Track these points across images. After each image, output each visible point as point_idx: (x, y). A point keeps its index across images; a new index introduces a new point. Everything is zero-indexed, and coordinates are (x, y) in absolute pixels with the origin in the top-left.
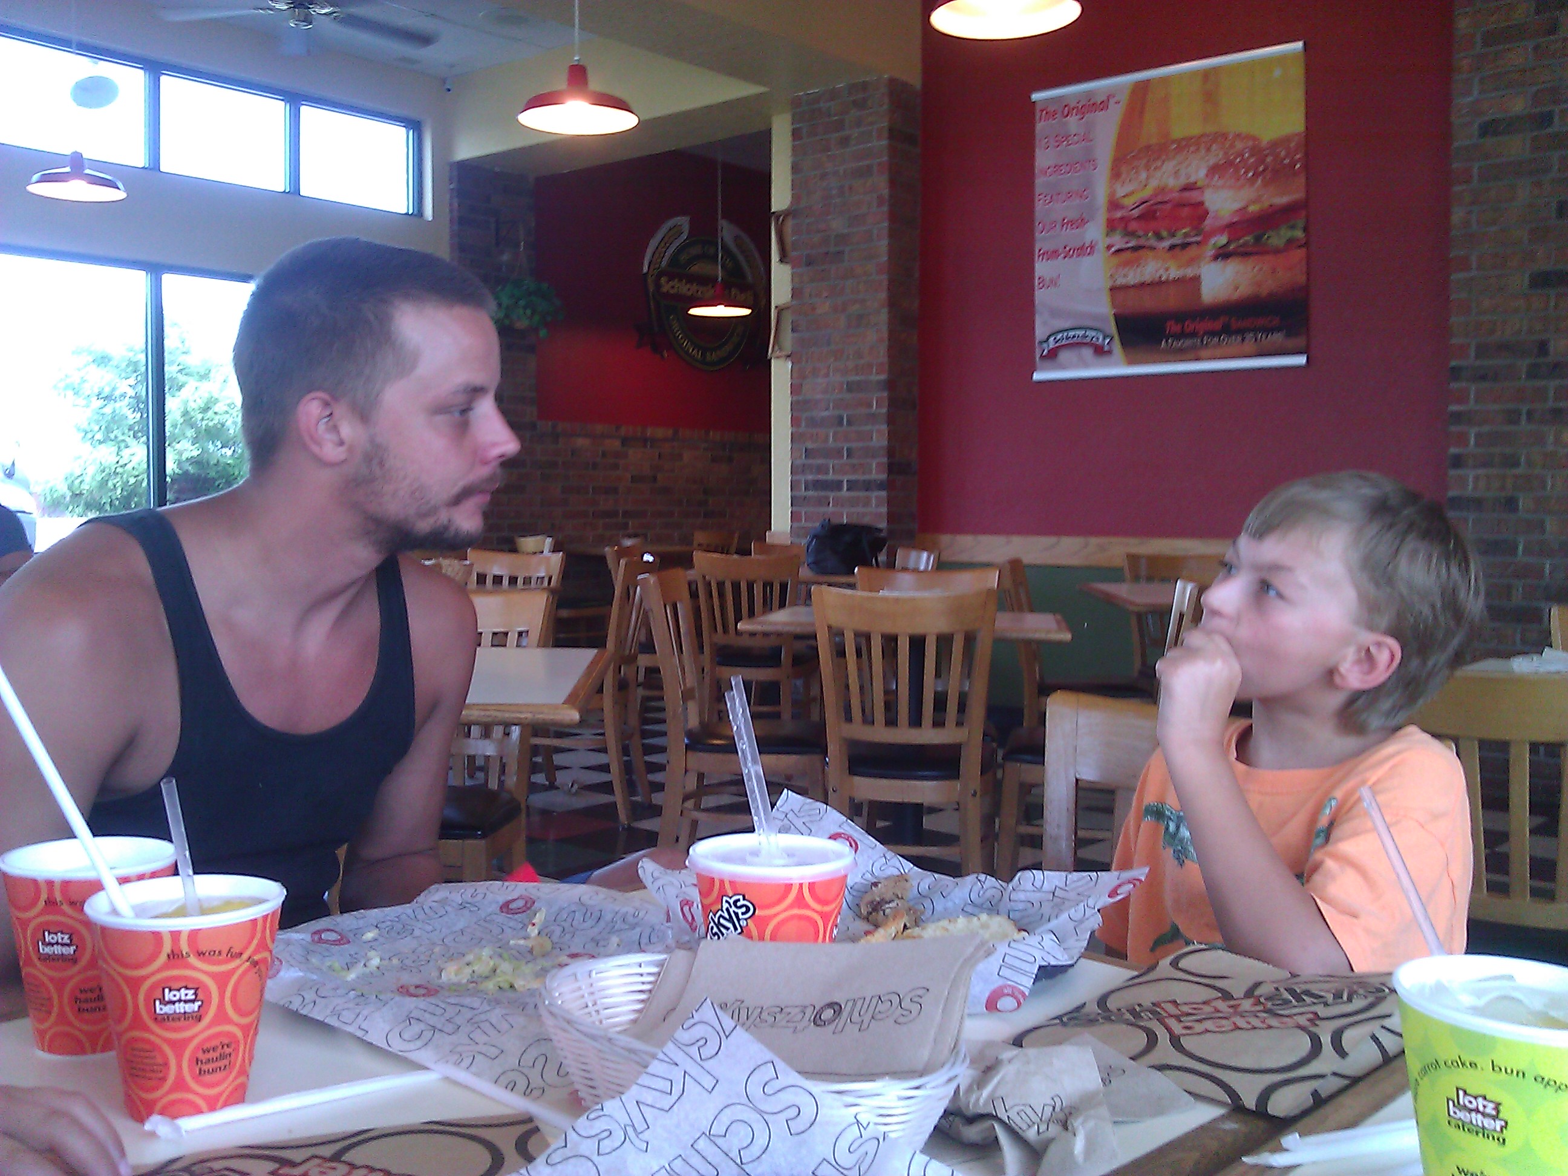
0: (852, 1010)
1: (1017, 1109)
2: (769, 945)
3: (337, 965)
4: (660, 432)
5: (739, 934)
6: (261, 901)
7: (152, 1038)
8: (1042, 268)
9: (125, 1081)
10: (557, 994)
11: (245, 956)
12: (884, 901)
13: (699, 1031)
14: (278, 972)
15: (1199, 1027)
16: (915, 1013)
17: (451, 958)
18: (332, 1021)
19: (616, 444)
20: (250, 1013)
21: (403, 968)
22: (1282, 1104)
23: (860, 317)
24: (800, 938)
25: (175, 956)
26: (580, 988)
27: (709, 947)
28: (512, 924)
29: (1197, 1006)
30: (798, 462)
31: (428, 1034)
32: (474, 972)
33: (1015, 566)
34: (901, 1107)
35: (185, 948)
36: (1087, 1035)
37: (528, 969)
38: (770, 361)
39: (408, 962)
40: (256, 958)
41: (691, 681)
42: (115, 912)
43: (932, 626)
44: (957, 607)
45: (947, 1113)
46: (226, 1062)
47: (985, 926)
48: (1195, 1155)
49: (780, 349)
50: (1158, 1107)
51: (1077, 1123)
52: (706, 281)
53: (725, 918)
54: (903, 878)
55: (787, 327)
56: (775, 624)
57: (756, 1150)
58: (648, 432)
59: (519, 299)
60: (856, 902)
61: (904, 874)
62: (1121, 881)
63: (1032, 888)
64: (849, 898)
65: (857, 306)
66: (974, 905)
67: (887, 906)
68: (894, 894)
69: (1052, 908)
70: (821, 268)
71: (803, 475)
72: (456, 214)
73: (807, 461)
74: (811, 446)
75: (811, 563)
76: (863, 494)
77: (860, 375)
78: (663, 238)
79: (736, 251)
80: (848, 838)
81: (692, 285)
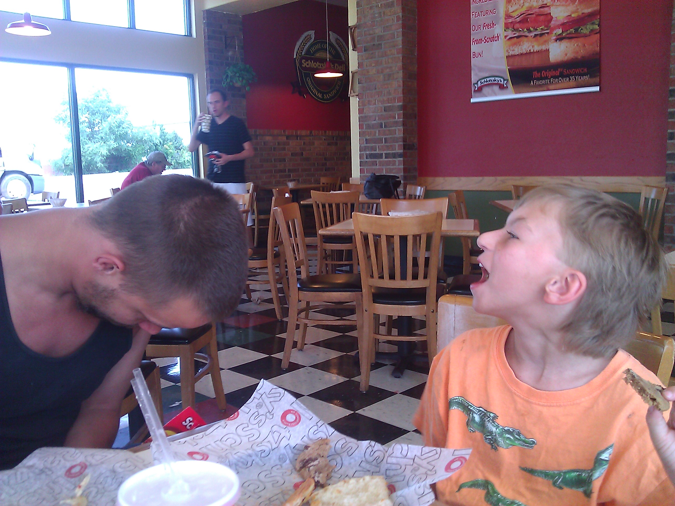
4: (304, 133)
8: (474, 48)
12: (310, 460)
19: (285, 138)
23: (389, 75)
30: (362, 145)
38: (350, 97)
41: (302, 256)
43: (410, 231)
47: (366, 488)
49: (354, 92)
52: (322, 61)
54: (324, 442)
55: (356, 81)
56: (337, 230)
58: (299, 133)
59: (236, 73)
60: (296, 458)
61: (328, 436)
62: (454, 457)
63: (400, 456)
64: (291, 455)
65: (388, 70)
66: (367, 462)
67: (312, 464)
68: (318, 454)
69: (412, 471)
70: (371, 52)
71: (365, 151)
72: (207, 34)
73: (367, 145)
74: (368, 138)
75: (366, 193)
76: (392, 160)
77: (390, 103)
78: (303, 41)
79: (337, 46)
80: (295, 413)
81: (317, 63)
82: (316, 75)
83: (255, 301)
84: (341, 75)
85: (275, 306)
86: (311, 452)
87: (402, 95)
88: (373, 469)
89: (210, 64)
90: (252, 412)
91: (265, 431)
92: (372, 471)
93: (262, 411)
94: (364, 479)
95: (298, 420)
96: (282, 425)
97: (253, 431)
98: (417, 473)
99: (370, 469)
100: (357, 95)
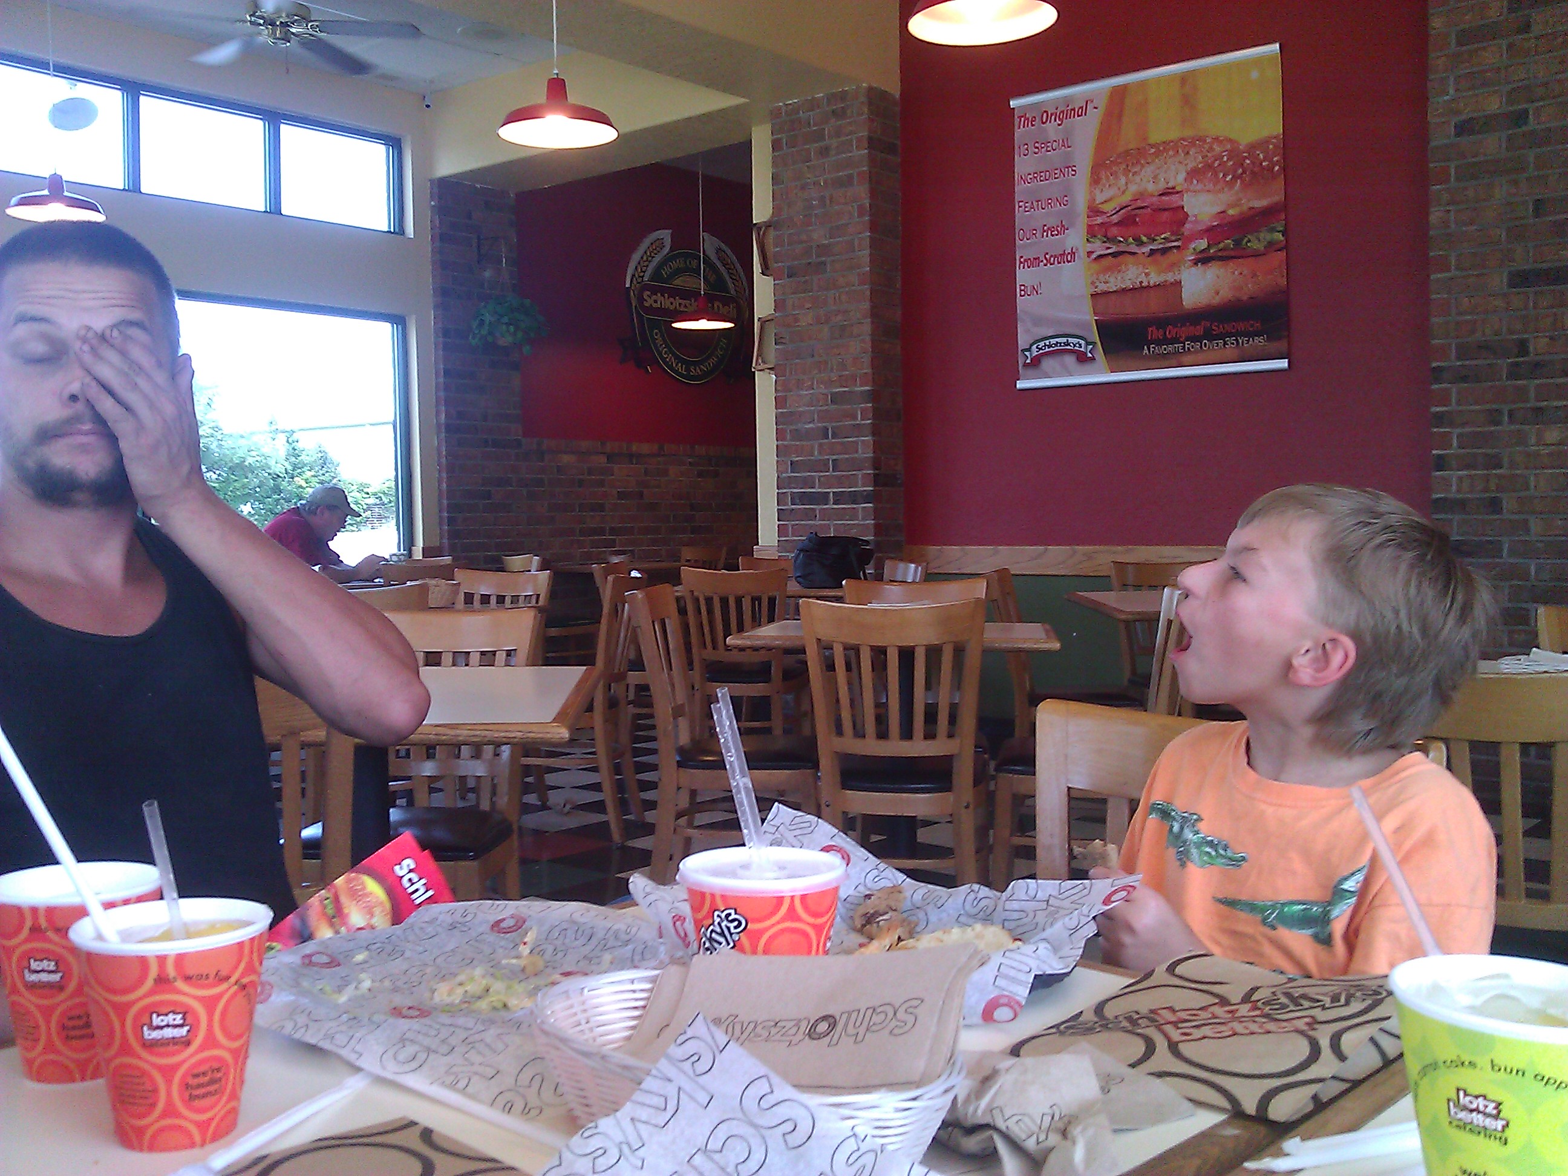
0: (846, 1025)
1: (1015, 1118)
2: (761, 960)
3: (328, 989)
4: (645, 448)
5: (732, 948)
6: (248, 924)
7: (141, 1064)
8: (1023, 276)
9: (114, 1107)
10: (549, 1012)
11: (233, 980)
12: (877, 914)
13: (691, 1047)
14: (270, 996)
15: (1197, 1033)
16: (910, 1025)
17: (443, 978)
18: (326, 1045)
19: (603, 459)
20: (241, 1036)
21: (395, 990)
22: (1282, 1109)
23: (843, 328)
24: (794, 950)
25: (162, 981)
26: (571, 1007)
27: (702, 961)
28: (503, 943)
29: (1194, 1012)
30: (783, 475)
31: (422, 1056)
32: (466, 991)
33: (1003, 575)
34: (899, 1119)
35: (171, 971)
36: (1084, 1043)
37: (520, 988)
38: (754, 372)
39: (400, 984)
40: (245, 981)
41: (681, 697)
42: (100, 937)
43: (921, 637)
44: (945, 618)
45: (945, 1124)
46: (216, 1086)
47: (979, 936)
48: (1196, 1162)
49: (764, 362)
50: (1159, 1115)
51: (1076, 1131)
52: (688, 294)
53: (717, 933)
54: (896, 890)
55: (770, 339)
56: (764, 637)
57: (753, 1165)
58: (635, 448)
59: (502, 316)
60: (850, 915)
61: (900, 883)
62: (1113, 888)
63: (1026, 898)
64: (843, 910)
65: (840, 317)
66: (969, 914)
67: (880, 918)
68: (887, 906)
69: (1047, 916)
70: (803, 279)
71: (790, 488)
72: (437, 231)
73: (793, 474)
74: (797, 459)
75: (799, 577)
76: (849, 506)
77: (844, 387)
78: (646, 251)
79: (719, 264)
80: (840, 850)
81: (674, 299)
82: (676, 325)
83: (558, 808)
84: (730, 325)
85: (610, 816)
86: (876, 903)
87: (869, 371)
89: (444, 294)
100: (771, 369)
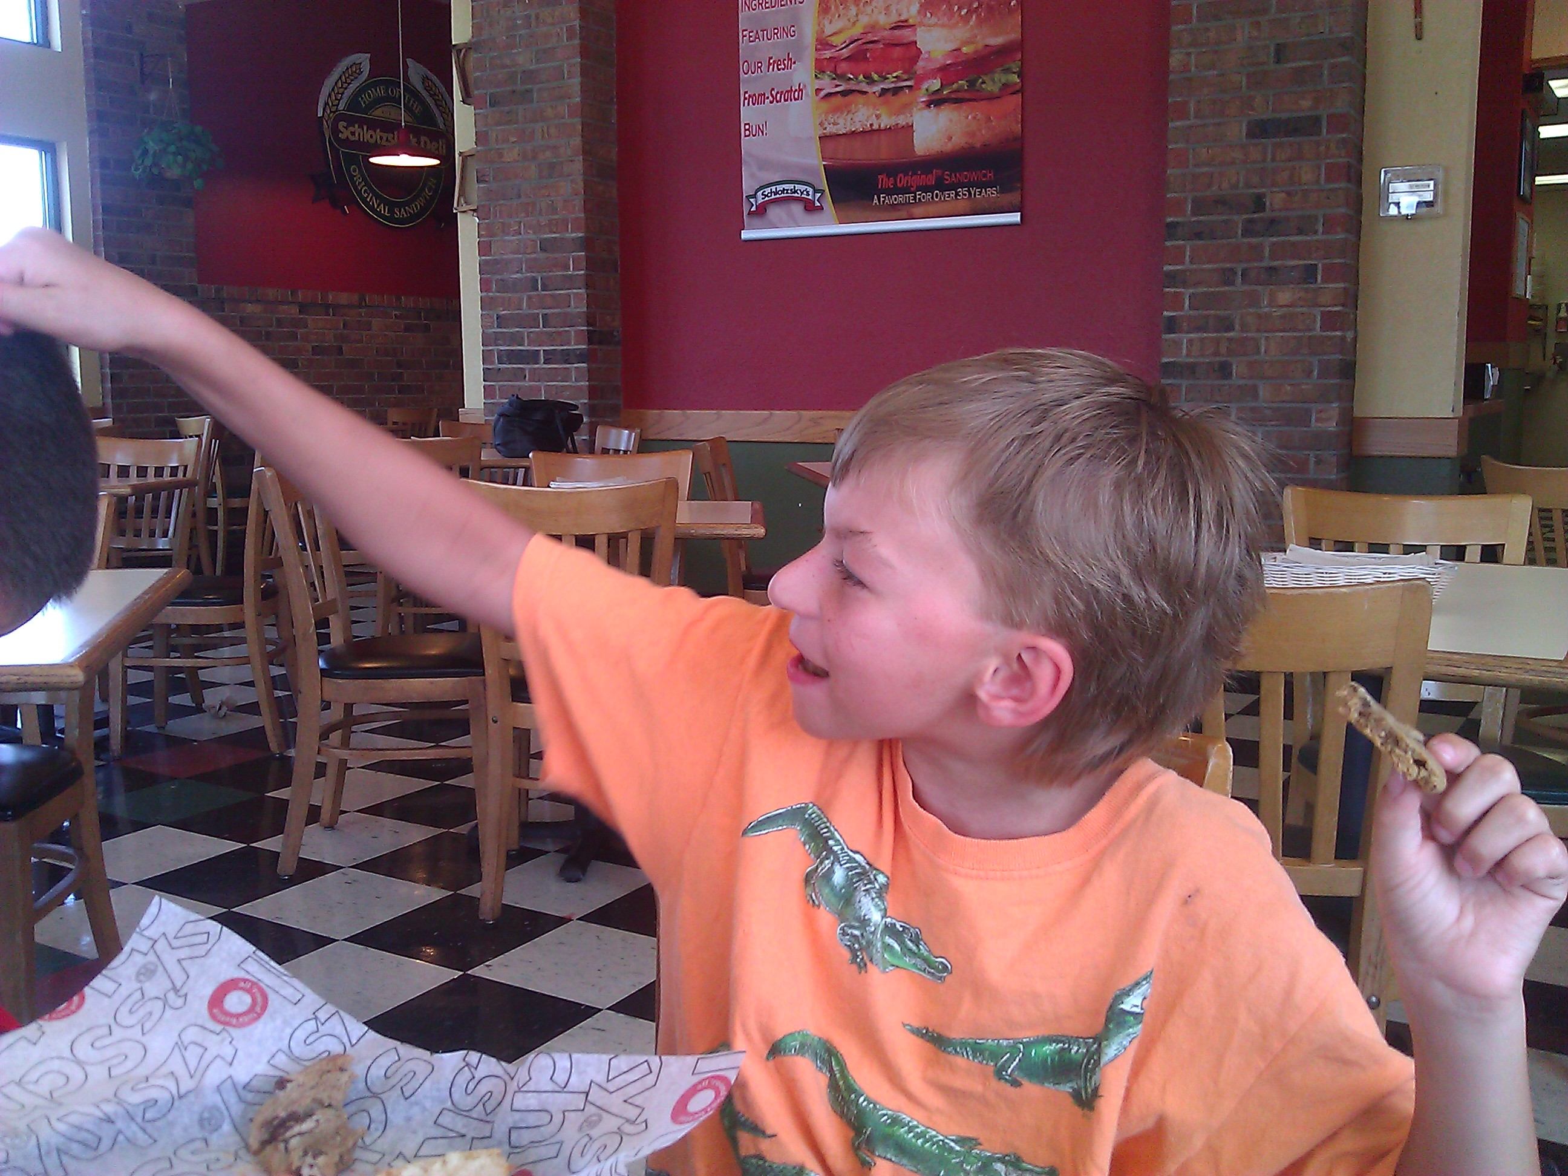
4: (344, 298)
8: (748, 114)
19: (294, 310)
23: (552, 166)
30: (489, 331)
33: (717, 443)
38: (456, 214)
49: (467, 203)
52: (389, 127)
54: (336, 1064)
55: (472, 176)
58: (331, 297)
59: (168, 145)
60: (250, 1116)
61: (348, 1045)
62: (696, 1079)
63: (550, 1086)
64: (236, 1108)
65: (548, 154)
66: (457, 1111)
67: (297, 1129)
68: (314, 1100)
69: (580, 1129)
70: (507, 108)
71: (496, 345)
72: (90, 45)
73: (500, 330)
74: (503, 312)
75: (498, 445)
76: (561, 366)
77: (554, 233)
78: (340, 78)
79: (424, 93)
80: (252, 987)
81: (375, 131)
82: (372, 160)
83: (213, 711)
84: (436, 162)
85: (265, 720)
86: (295, 1095)
87: (582, 215)
88: (473, 1129)
89: (99, 117)
90: (124, 991)
91: (160, 1044)
92: (470, 1135)
93: (153, 988)
94: (444, 1163)
95: (259, 1007)
96: (211, 1025)
97: (126, 1047)
98: (595, 1133)
99: (463, 1131)
100: (474, 210)
